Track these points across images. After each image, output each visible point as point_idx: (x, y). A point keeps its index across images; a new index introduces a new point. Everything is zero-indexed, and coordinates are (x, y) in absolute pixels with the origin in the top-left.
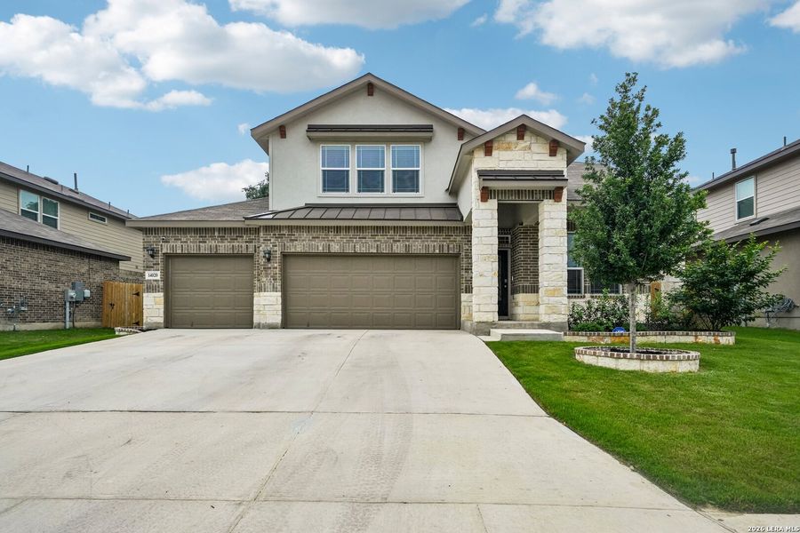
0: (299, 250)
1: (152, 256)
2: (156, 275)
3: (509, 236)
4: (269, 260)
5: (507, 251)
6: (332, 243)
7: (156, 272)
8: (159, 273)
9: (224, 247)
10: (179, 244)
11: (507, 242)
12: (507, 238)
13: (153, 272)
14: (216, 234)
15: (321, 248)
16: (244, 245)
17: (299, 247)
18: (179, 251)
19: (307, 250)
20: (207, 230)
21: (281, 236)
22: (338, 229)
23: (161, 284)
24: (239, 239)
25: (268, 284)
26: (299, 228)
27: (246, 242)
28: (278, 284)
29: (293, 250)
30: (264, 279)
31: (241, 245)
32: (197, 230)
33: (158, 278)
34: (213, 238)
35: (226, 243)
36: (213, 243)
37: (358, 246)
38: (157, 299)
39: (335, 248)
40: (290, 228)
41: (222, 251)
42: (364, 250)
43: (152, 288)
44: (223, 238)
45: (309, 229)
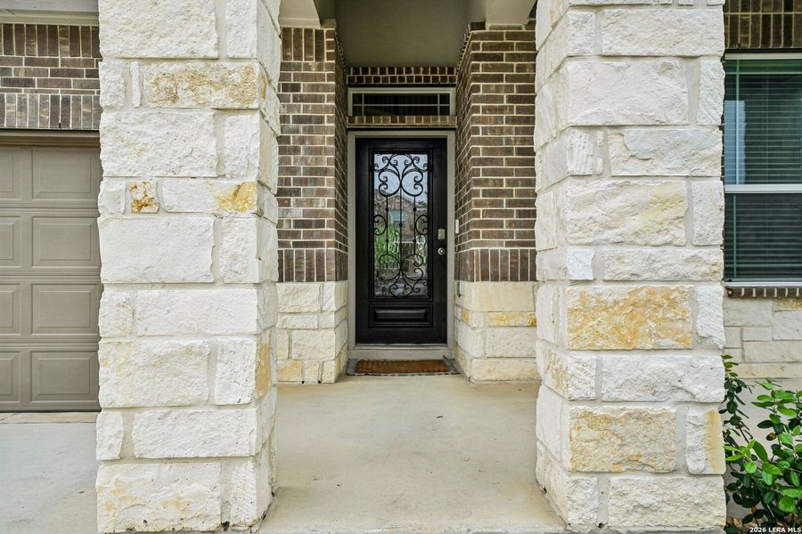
3: (451, 92)
5: (443, 141)
11: (445, 111)
12: (445, 98)
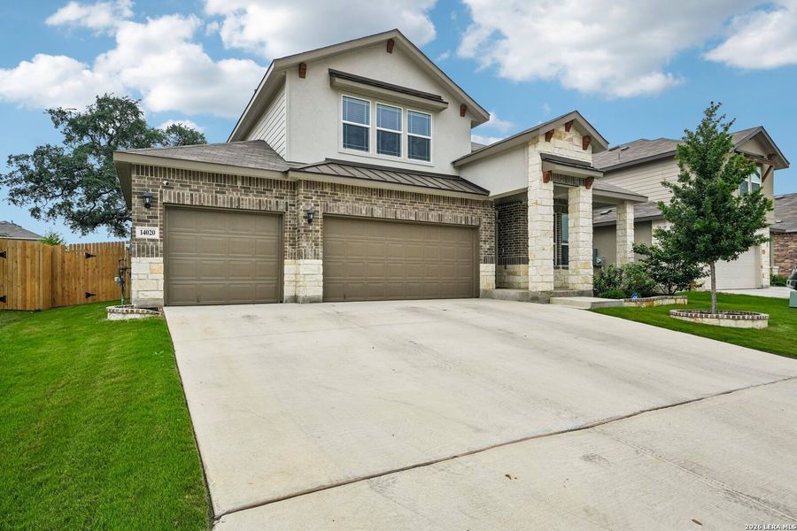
0: (342, 211)
1: (147, 206)
2: (153, 233)
4: (310, 221)
6: (375, 207)
7: (152, 228)
8: (157, 230)
9: (249, 201)
10: (187, 192)
13: (146, 228)
14: (239, 184)
15: (364, 212)
16: (274, 201)
17: (342, 208)
18: (188, 202)
19: (350, 212)
20: (226, 177)
21: (324, 194)
22: (380, 192)
23: (160, 245)
24: (268, 193)
25: (309, 250)
26: (343, 187)
27: (276, 197)
28: (320, 250)
29: (336, 212)
30: (304, 244)
31: (270, 200)
32: (214, 177)
33: (157, 236)
34: (235, 189)
35: (251, 197)
36: (235, 195)
37: (398, 213)
38: (154, 266)
39: (378, 213)
40: (334, 186)
41: (245, 206)
42: (404, 217)
43: (145, 250)
44: (247, 190)
45: (353, 189)
